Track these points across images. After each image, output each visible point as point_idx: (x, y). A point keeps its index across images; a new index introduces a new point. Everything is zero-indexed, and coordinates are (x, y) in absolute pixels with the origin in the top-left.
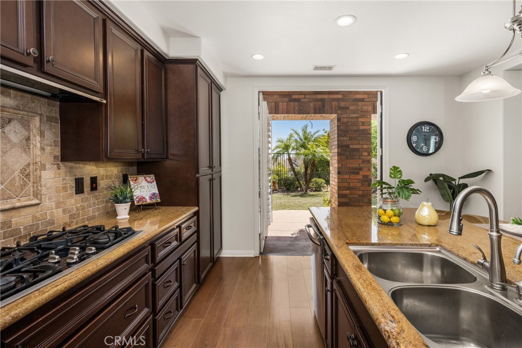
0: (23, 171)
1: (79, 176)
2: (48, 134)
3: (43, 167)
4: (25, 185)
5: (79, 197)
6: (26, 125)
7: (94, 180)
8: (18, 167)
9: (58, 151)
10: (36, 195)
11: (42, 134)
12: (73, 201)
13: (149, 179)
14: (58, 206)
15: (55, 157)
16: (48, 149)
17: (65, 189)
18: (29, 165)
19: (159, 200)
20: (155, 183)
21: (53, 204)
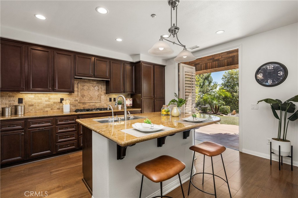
0: (98, 96)
1: (110, 97)
2: (103, 88)
3: (102, 95)
4: (98, 99)
5: (110, 102)
6: (98, 87)
7: (115, 99)
8: (97, 95)
9: (105, 92)
10: (100, 100)
11: (101, 88)
12: (109, 103)
13: (130, 99)
14: (105, 103)
15: (105, 93)
16: (103, 91)
17: (107, 100)
18: (99, 94)
19: (132, 106)
20: (132, 101)
21: (104, 103)
